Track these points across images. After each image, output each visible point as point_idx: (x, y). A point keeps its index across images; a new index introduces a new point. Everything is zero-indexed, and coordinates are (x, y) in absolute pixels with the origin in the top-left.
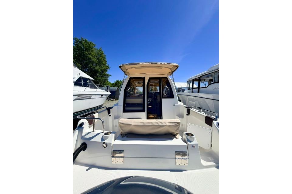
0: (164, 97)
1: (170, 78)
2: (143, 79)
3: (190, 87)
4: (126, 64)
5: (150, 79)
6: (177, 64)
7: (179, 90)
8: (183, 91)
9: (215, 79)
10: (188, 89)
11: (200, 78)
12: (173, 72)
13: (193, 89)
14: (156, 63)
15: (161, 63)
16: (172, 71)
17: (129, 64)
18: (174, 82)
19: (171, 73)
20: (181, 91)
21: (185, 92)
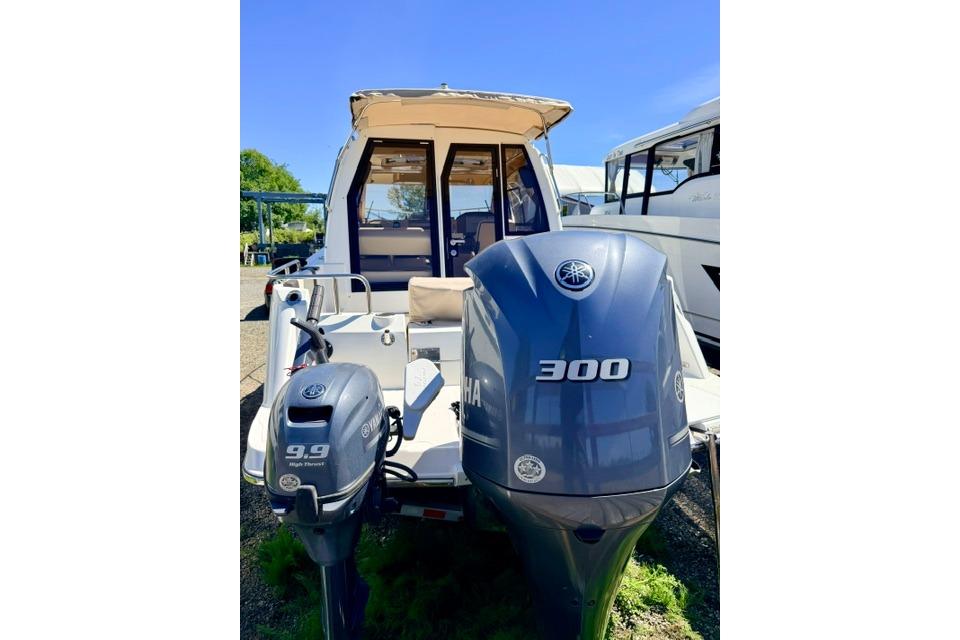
0: (510, 230)
1: (535, 151)
2: (429, 147)
3: (613, 190)
4: (385, 93)
5: (455, 149)
6: (567, 104)
7: (569, 205)
8: (586, 208)
9: (700, 159)
10: (607, 200)
11: (652, 150)
12: (549, 127)
13: (627, 201)
14: (497, 96)
15: (513, 98)
16: (547, 120)
17: (397, 93)
18: (551, 168)
19: (543, 132)
20: (578, 209)
21: (594, 211)
